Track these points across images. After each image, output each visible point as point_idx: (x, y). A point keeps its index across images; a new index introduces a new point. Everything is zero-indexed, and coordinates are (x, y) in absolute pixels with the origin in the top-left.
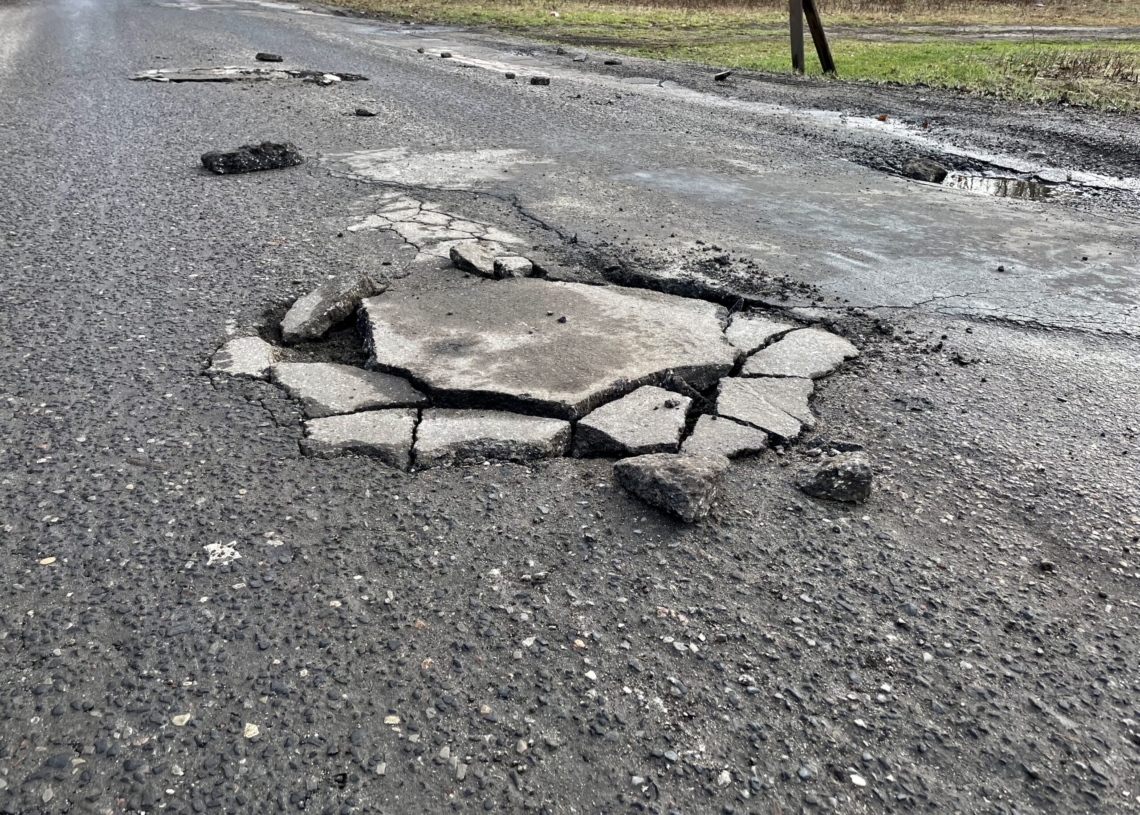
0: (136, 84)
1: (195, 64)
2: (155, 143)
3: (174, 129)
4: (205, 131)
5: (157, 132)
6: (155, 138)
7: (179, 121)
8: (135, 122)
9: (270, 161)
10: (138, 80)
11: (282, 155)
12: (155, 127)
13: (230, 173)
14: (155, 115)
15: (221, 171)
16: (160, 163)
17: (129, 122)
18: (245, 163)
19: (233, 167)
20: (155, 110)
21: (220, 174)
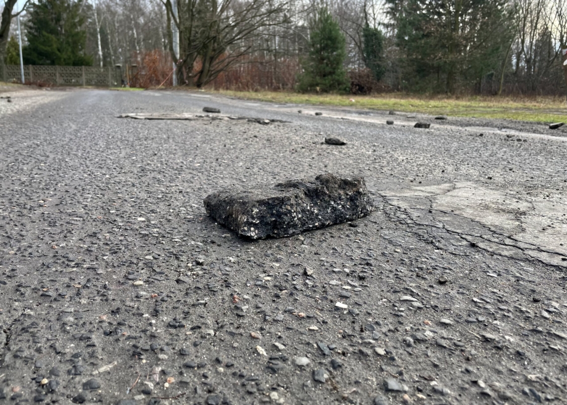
0: (119, 119)
1: (162, 112)
2: (126, 169)
3: (151, 152)
4: (185, 155)
5: (130, 156)
6: (127, 163)
7: (154, 145)
8: (108, 144)
9: (335, 209)
10: (121, 117)
11: (352, 199)
12: (128, 150)
13: (269, 237)
14: (131, 139)
15: (253, 233)
16: (127, 207)
17: (102, 144)
18: (297, 216)
19: (275, 225)
20: (132, 135)
21: (248, 240)
